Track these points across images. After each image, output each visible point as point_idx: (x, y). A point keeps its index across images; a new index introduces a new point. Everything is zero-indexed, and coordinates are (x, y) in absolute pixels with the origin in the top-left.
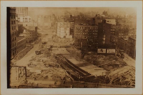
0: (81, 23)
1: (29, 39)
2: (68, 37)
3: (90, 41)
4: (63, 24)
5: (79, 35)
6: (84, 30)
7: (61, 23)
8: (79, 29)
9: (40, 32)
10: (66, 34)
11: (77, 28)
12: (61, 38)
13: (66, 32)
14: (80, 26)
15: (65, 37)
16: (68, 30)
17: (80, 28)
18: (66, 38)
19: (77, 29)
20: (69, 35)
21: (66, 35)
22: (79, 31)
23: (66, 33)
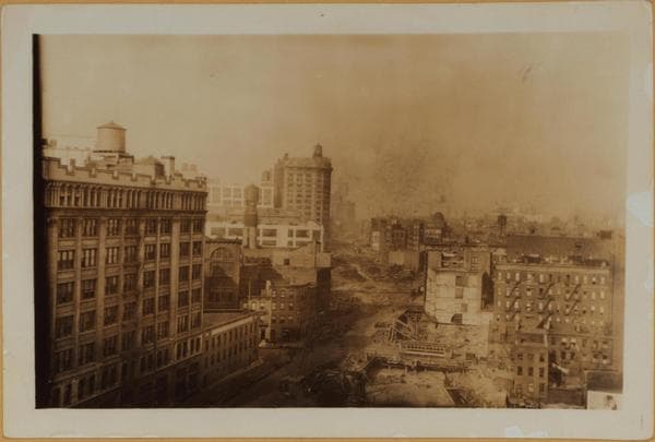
0: (532, 255)
1: (283, 321)
2: (473, 320)
3: (564, 344)
4: (452, 255)
5: (519, 312)
6: (541, 290)
7: (446, 255)
8: (518, 283)
9: (357, 295)
10: (465, 307)
11: (509, 277)
12: (437, 324)
13: (465, 294)
14: (525, 268)
15: (456, 319)
16: (474, 286)
17: (524, 276)
18: (464, 322)
19: (508, 282)
20: (477, 313)
21: (466, 310)
22: (517, 294)
23: (465, 301)
